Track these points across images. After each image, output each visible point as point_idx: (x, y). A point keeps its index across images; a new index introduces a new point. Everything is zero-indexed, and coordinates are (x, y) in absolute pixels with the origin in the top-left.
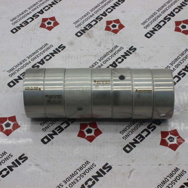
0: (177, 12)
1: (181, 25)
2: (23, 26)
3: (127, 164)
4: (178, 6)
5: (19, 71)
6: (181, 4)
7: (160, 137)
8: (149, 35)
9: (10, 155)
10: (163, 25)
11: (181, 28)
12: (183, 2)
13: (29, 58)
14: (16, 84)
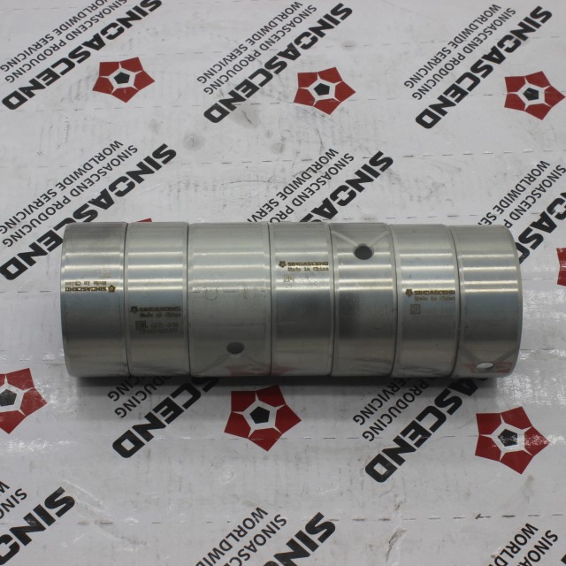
0: (509, 50)
1: (524, 89)
2: (41, 87)
3: (381, 517)
4: (512, 32)
5: (33, 228)
6: (521, 24)
7: (474, 429)
8: (427, 119)
9: (19, 493)
10: (471, 88)
11: (524, 99)
12: (527, 19)
13: (62, 186)
14: (26, 268)
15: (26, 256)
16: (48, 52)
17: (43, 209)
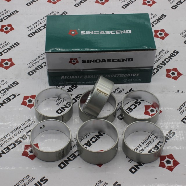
0: (155, 24)
2: (37, 32)
4: (156, 20)
6: (159, 18)
9: (33, 121)
12: (160, 17)
13: (43, 55)
14: (34, 73)
15: (34, 71)
16: (39, 24)
17: (38, 60)
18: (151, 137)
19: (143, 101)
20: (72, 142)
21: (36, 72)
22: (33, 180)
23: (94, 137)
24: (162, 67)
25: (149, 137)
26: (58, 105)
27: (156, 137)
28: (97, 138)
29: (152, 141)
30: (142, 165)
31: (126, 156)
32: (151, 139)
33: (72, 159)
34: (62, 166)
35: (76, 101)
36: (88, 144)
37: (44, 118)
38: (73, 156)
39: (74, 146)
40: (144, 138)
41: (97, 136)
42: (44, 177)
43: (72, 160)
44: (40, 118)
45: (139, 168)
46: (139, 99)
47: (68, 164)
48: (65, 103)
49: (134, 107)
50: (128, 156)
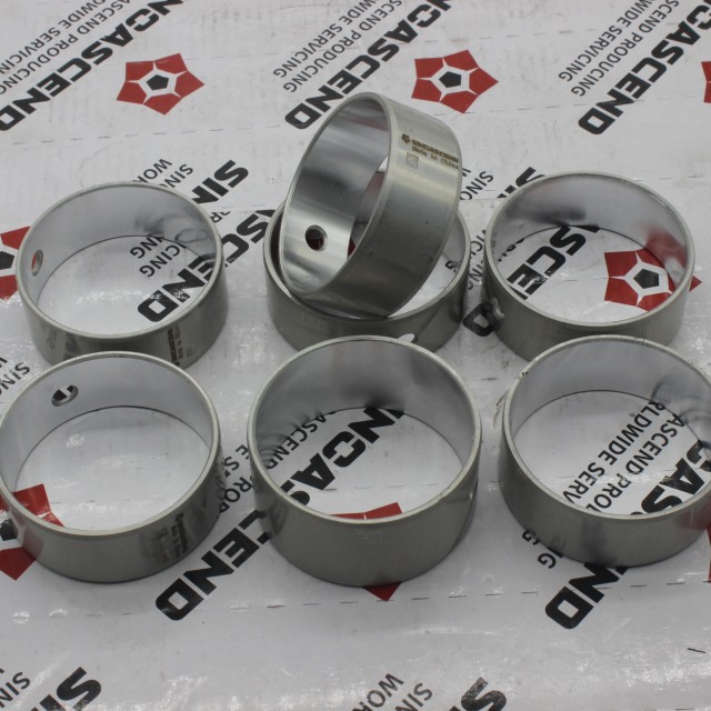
3: (486, 377)
5: (31, 72)
7: (602, 271)
9: (20, 367)
13: (67, 24)
14: (23, 117)
15: (24, 105)
17: (43, 51)
18: (649, 422)
19: (594, 229)
20: (229, 469)
21: (30, 110)
22: (17, 693)
23: (344, 437)
24: (678, 52)
25: (640, 420)
26: (150, 272)
27: (679, 420)
28: (359, 442)
29: (659, 441)
30: (616, 579)
31: (523, 531)
32: (655, 428)
33: (228, 561)
34: (178, 601)
35: (243, 247)
36: (315, 474)
37: (74, 345)
38: (233, 543)
39: (237, 488)
40: (614, 425)
41: (360, 427)
42: (80, 673)
43: (233, 567)
44: (53, 347)
45: (597, 597)
46: (571, 223)
47: (209, 588)
48: (184, 259)
49: (551, 262)
50: (534, 534)
